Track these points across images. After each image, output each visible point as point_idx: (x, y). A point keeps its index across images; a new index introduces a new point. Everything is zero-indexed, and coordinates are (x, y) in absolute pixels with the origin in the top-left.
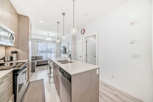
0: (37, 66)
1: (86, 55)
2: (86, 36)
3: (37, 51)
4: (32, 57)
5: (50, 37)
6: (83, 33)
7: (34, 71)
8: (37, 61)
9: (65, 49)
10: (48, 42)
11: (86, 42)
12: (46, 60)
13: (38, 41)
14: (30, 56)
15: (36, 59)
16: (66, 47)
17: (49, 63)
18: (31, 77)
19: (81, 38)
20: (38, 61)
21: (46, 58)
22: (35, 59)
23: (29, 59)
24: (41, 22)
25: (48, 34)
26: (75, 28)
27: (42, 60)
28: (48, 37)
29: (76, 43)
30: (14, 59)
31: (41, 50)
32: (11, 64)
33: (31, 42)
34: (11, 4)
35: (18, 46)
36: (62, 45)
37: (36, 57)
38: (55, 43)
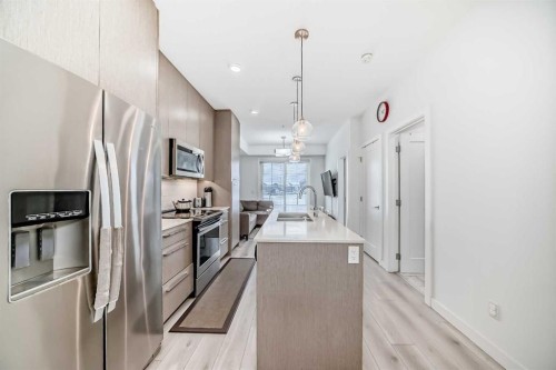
2: (392, 130)
3: (262, 187)
4: (243, 203)
5: (289, 146)
6: (382, 116)
7: (247, 237)
9: (333, 180)
10: (286, 160)
11: (398, 150)
16: (337, 175)
19: (380, 136)
20: (261, 213)
22: (255, 207)
23: (231, 205)
24: (255, 112)
25: (283, 138)
26: (307, 122)
28: (284, 145)
29: (364, 160)
30: (208, 203)
32: (204, 212)
35: (214, 177)
37: (258, 204)
38: (309, 161)
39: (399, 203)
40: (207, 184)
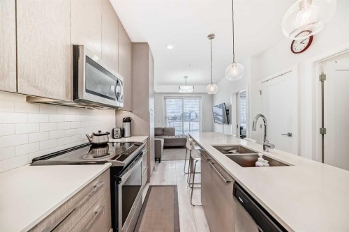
0: (165, 148)
1: (318, 131)
3: (166, 117)
4: (156, 129)
5: (190, 85)
7: (160, 159)
8: (164, 137)
9: (227, 110)
12: (181, 137)
13: (167, 96)
14: (152, 126)
15: (163, 135)
16: (231, 106)
17: (188, 145)
18: (154, 173)
19: (294, 68)
20: (167, 137)
21: (181, 133)
22: (161, 132)
24: (170, 47)
25: (186, 77)
27: (174, 137)
28: (186, 84)
29: (263, 93)
30: (127, 133)
31: (173, 115)
33: (153, 100)
34: (119, 20)
35: (132, 107)
36: (218, 102)
37: (163, 130)
38: (201, 98)
39: (323, 132)
40: (126, 114)
